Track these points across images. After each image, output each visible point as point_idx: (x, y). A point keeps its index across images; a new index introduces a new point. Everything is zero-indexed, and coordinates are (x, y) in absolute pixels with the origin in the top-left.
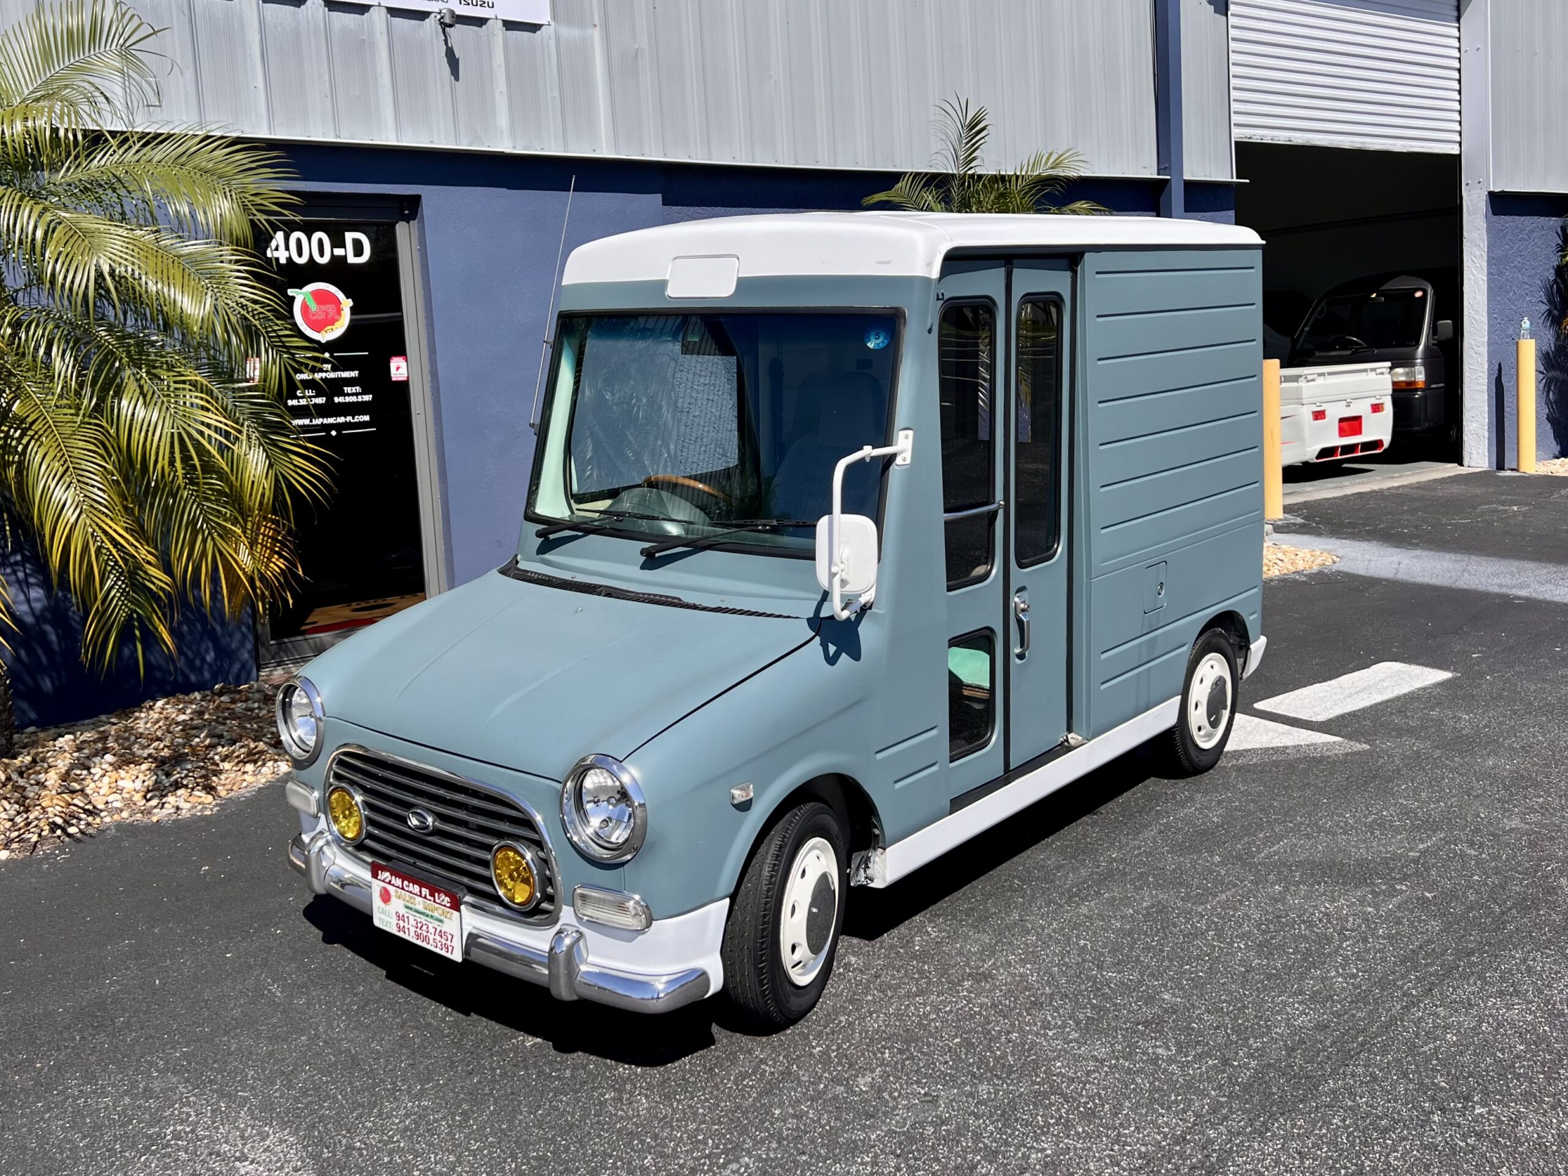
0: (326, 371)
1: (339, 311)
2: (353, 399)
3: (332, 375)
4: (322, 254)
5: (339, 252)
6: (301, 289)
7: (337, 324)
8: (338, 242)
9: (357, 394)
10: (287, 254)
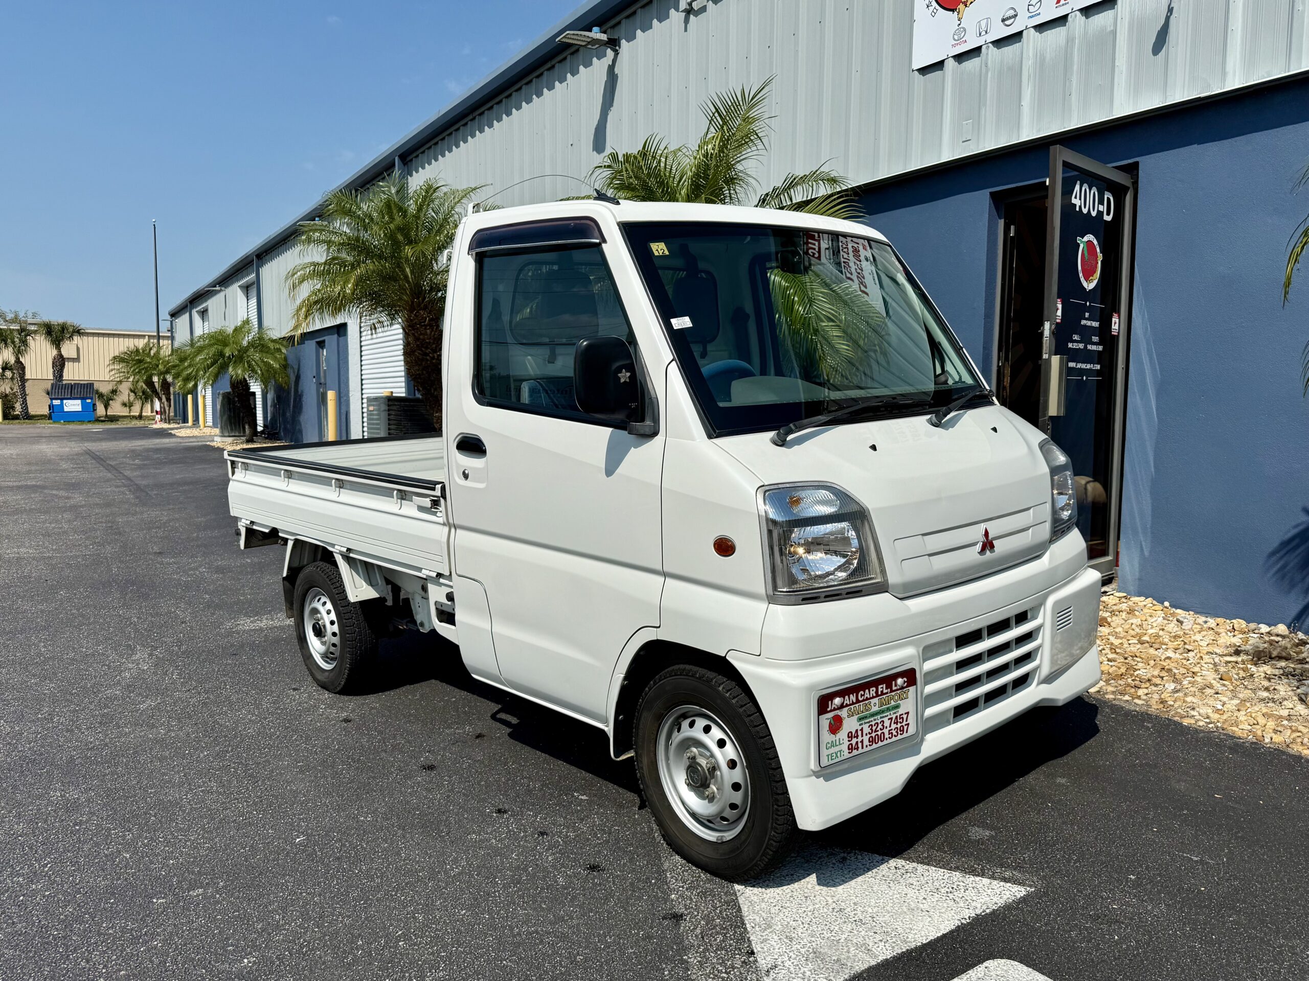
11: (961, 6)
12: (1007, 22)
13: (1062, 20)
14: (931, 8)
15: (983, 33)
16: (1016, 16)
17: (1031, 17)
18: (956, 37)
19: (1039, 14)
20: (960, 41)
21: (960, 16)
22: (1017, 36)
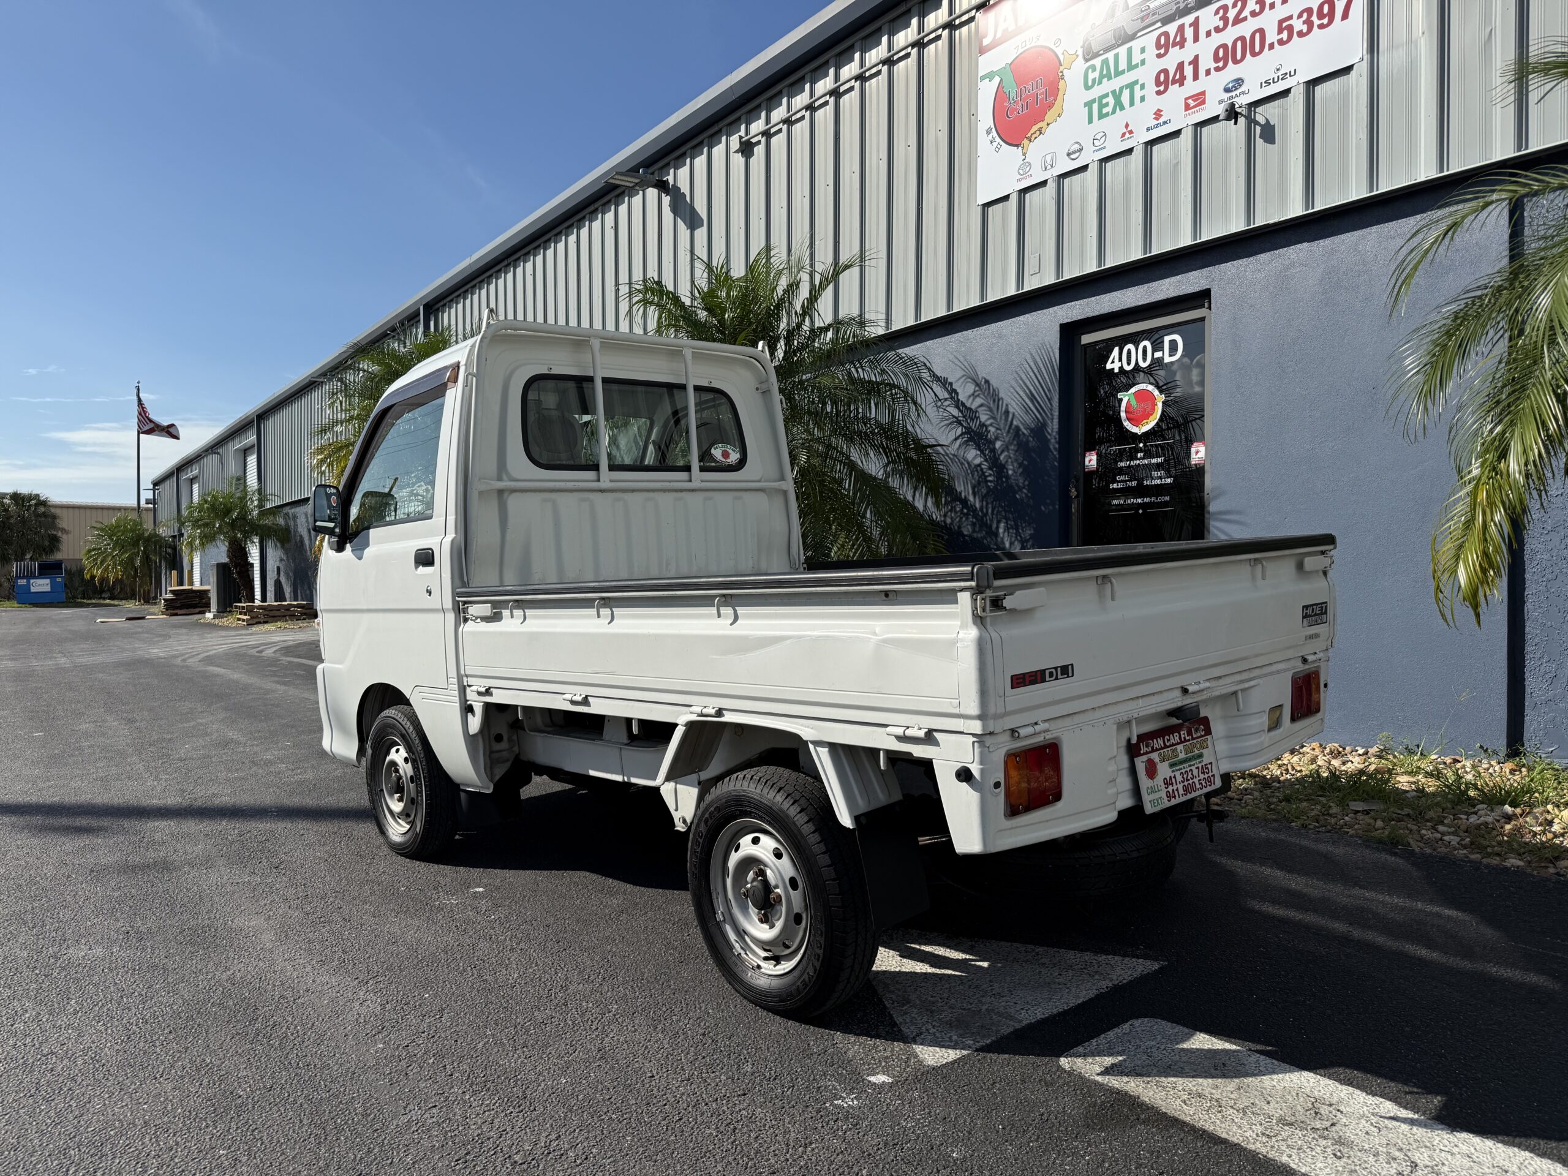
0: (1139, 459)
1: (1154, 405)
2: (1159, 482)
3: (1146, 461)
4: (1145, 359)
5: (1158, 355)
6: (1127, 391)
7: (1151, 418)
8: (1157, 346)
9: (1161, 478)
10: (1119, 365)
11: (1026, 142)
12: (1073, 156)
13: (1129, 151)
14: (995, 144)
15: (1049, 167)
16: (1081, 150)
17: (1098, 150)
18: (1021, 172)
19: (1104, 148)
20: (1025, 175)
21: (1025, 151)
22: (1084, 168)
